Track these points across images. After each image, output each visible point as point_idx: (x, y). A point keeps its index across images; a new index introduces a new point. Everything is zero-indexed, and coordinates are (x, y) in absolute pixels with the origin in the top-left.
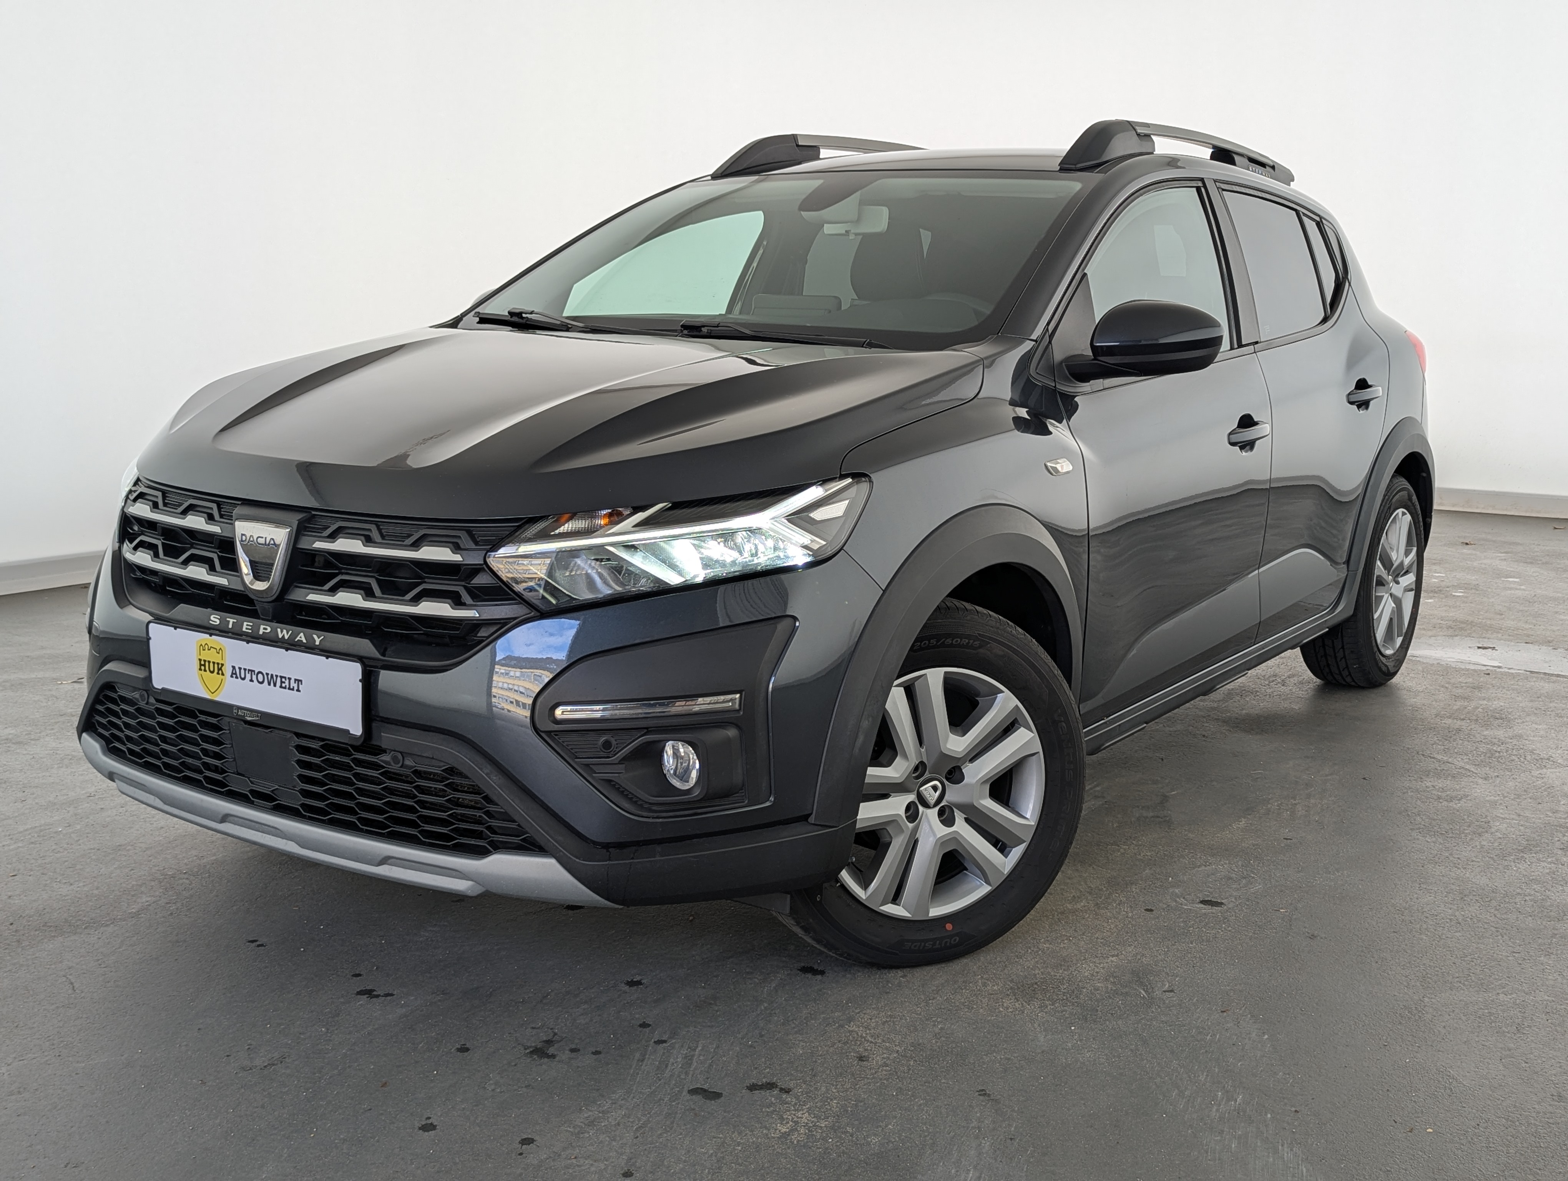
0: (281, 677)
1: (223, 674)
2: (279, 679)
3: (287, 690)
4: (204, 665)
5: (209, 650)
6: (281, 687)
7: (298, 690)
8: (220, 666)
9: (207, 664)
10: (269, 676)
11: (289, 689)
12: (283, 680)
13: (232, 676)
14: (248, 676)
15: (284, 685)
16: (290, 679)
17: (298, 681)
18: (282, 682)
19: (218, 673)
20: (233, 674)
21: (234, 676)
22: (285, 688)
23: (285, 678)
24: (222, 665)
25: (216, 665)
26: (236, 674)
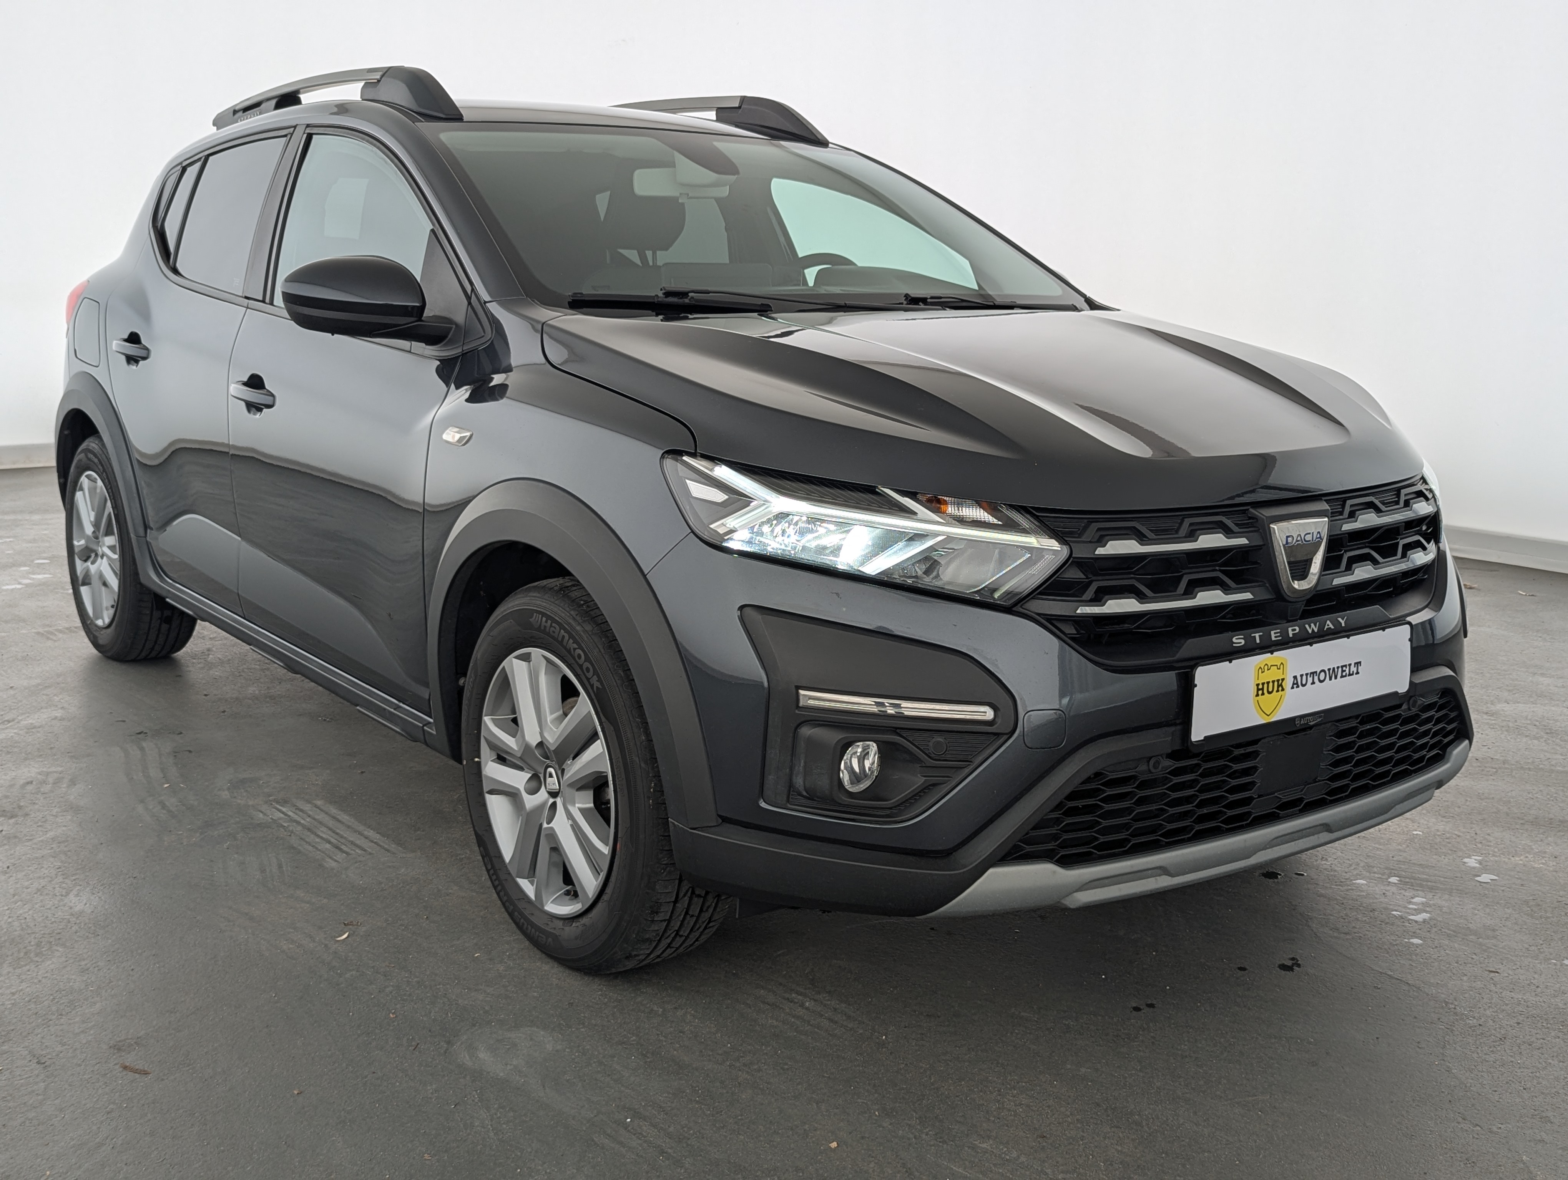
0: (1342, 667)
1: (1283, 690)
2: (1340, 669)
3: (1347, 677)
4: (1262, 689)
5: (1268, 670)
6: (1342, 677)
7: (1358, 673)
8: (1280, 682)
9: (1266, 686)
10: (1331, 671)
11: (1350, 675)
12: (1344, 668)
13: (1293, 688)
14: (1310, 680)
15: (1344, 674)
16: (1350, 665)
17: (1358, 664)
18: (1343, 671)
19: (1278, 691)
20: (1295, 684)
21: (1295, 686)
22: (1345, 676)
23: (1345, 666)
24: (1283, 680)
25: (1276, 683)
26: (1297, 683)
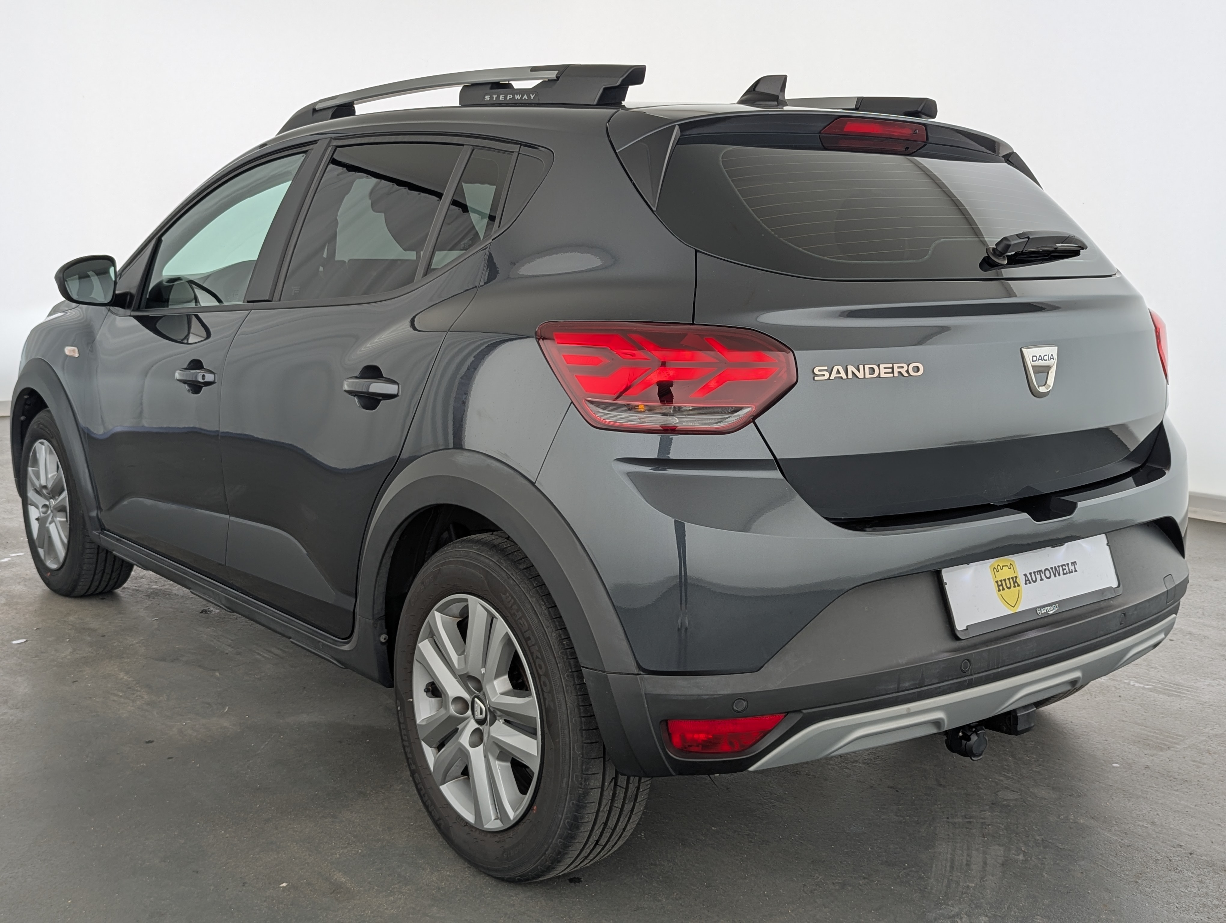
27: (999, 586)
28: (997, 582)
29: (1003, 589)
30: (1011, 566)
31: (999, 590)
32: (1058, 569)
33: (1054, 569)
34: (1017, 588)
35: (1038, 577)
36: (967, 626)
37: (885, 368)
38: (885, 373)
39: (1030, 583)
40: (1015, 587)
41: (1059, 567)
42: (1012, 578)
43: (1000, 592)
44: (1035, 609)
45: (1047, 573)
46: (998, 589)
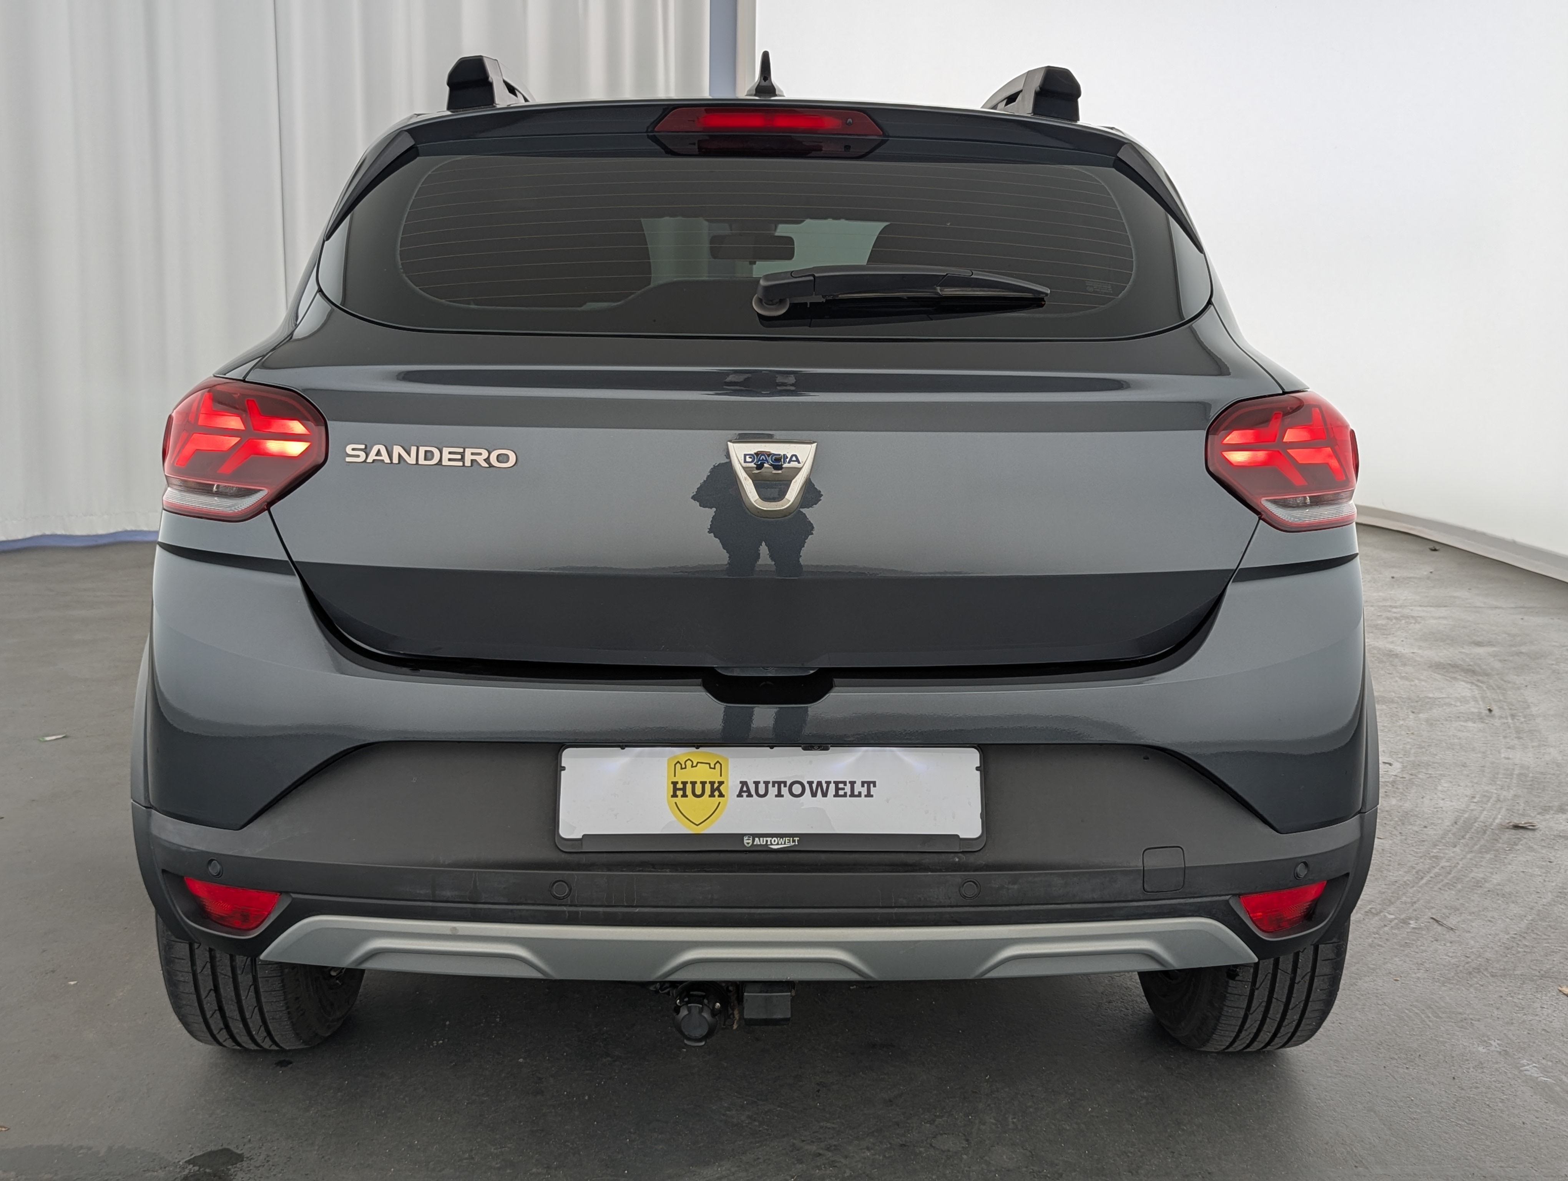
27: (675, 789)
28: (675, 784)
29: (684, 795)
30: (718, 765)
31: (674, 795)
32: (825, 786)
33: (814, 786)
34: (717, 799)
35: (773, 791)
36: (584, 836)
37: (450, 453)
38: (450, 460)
39: (750, 795)
40: (712, 795)
41: (828, 783)
42: (712, 783)
43: (675, 799)
44: (742, 836)
45: (797, 789)
46: (672, 793)
